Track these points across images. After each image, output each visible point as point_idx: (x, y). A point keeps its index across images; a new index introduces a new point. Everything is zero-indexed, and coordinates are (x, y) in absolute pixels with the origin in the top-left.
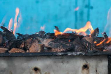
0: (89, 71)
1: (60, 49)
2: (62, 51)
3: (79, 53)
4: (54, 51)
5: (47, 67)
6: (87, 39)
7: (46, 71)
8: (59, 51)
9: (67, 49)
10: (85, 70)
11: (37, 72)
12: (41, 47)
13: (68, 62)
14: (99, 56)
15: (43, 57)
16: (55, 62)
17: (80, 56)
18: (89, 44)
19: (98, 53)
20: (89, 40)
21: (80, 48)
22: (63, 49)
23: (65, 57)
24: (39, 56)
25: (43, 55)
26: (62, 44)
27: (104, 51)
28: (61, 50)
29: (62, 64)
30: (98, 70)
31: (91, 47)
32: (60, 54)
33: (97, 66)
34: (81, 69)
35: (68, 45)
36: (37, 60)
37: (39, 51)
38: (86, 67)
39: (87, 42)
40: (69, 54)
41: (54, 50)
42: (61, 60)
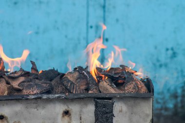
0: (70, 119)
1: (33, 91)
2: (35, 94)
3: (57, 95)
4: (26, 94)
5: (16, 114)
6: (69, 77)
7: (15, 120)
8: (32, 93)
9: (42, 91)
10: (66, 118)
11: (3, 121)
12: (8, 88)
13: (44, 108)
14: (83, 98)
15: (10, 101)
16: (26, 107)
17: (59, 99)
18: (72, 83)
19: (82, 96)
20: (71, 79)
21: (59, 88)
22: (37, 91)
23: (39, 101)
24: (5, 100)
25: (10, 98)
26: (36, 85)
27: (90, 92)
28: (35, 92)
29: (36, 109)
30: (82, 117)
31: (73, 88)
32: (33, 97)
33: (81, 111)
34: (60, 116)
35: (44, 85)
36: (3, 105)
37: (6, 94)
38: (66, 113)
39: (69, 81)
40: (45, 97)
41: (25, 92)
42: (35, 105)
